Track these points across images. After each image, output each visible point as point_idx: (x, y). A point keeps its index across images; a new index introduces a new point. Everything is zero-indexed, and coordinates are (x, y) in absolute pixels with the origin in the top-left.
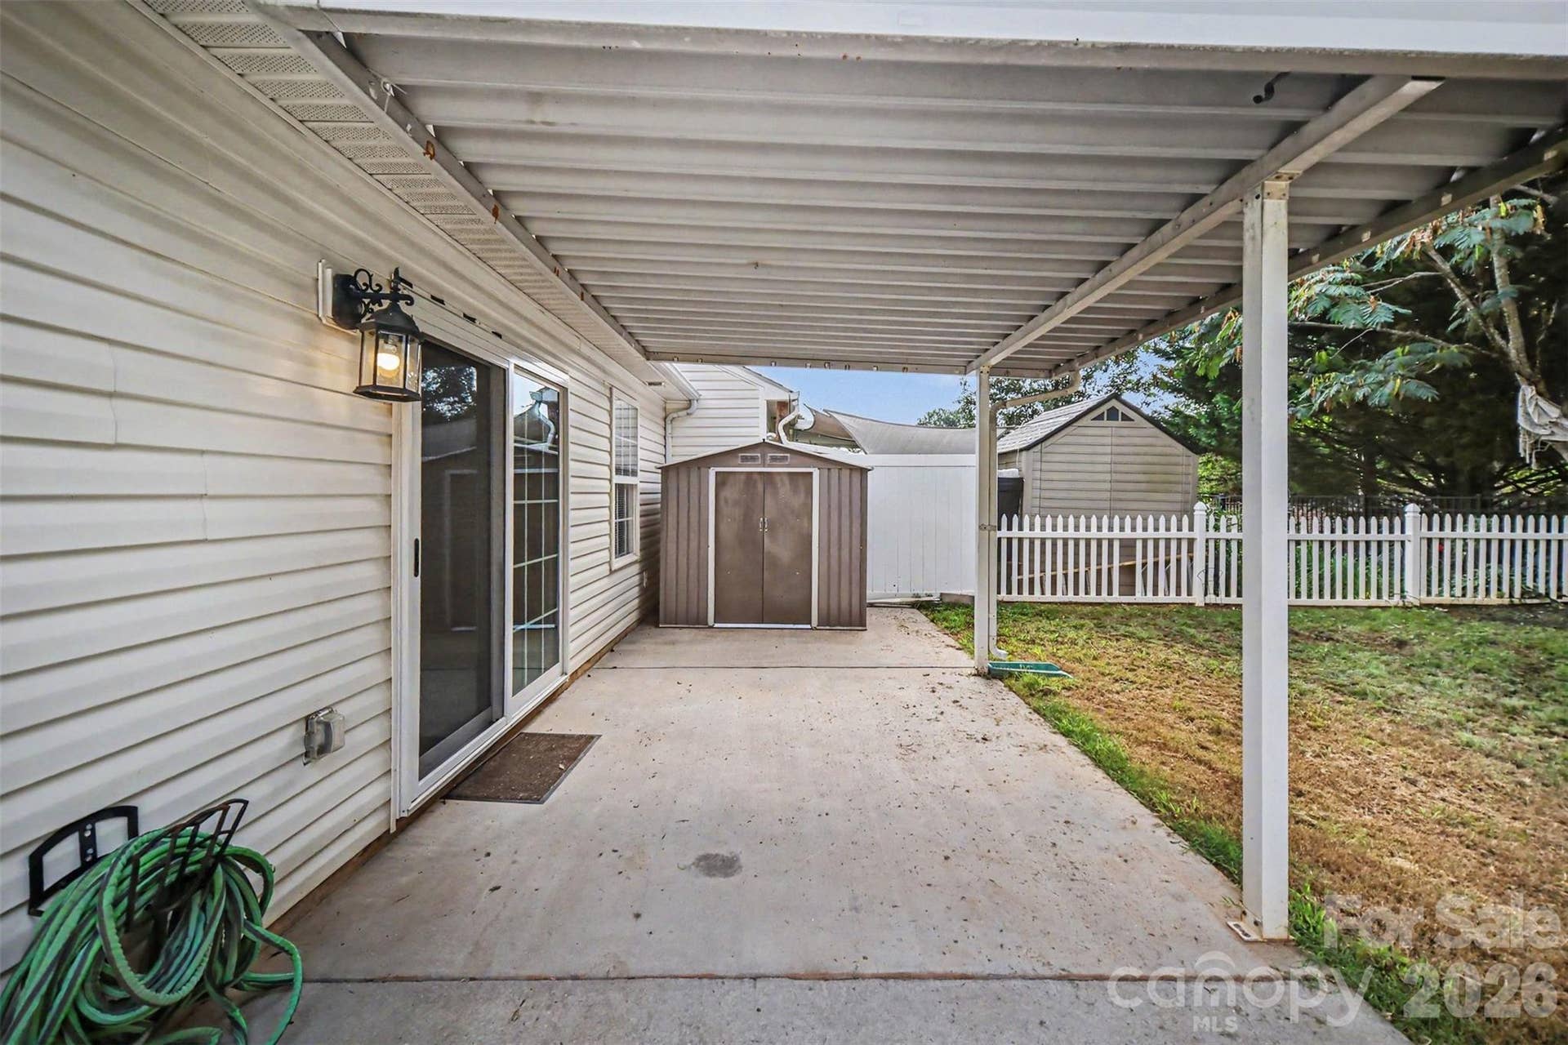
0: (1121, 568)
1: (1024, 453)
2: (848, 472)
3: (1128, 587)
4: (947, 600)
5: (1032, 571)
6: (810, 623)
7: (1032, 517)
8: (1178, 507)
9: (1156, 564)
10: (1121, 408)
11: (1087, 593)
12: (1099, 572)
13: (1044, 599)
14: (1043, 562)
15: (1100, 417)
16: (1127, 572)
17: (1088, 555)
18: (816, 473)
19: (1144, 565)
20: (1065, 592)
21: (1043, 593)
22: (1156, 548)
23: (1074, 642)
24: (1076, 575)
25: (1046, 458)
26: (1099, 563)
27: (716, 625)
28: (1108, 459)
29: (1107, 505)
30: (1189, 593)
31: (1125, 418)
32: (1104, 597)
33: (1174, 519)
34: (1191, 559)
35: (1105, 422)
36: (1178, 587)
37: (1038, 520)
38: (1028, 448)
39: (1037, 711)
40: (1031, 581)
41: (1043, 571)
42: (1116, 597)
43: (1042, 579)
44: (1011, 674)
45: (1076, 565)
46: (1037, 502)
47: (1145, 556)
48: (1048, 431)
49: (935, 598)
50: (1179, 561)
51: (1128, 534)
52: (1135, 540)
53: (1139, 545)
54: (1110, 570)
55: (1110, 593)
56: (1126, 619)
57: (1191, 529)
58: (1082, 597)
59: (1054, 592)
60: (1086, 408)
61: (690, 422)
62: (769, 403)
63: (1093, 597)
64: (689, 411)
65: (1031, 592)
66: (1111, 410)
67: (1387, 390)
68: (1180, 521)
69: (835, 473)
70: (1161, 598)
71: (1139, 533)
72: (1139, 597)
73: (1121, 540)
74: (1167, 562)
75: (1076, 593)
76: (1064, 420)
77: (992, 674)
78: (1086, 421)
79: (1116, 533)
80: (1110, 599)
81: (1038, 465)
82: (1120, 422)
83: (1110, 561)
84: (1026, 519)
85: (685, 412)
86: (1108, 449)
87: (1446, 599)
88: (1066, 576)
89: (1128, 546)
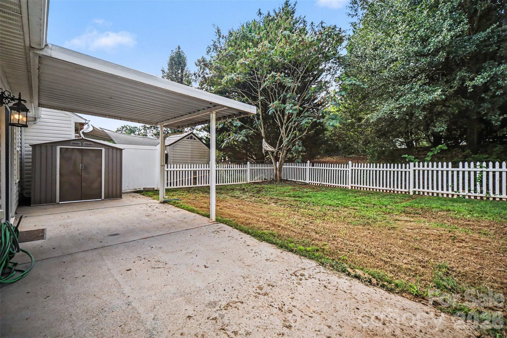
0: (193, 178)
1: (168, 147)
2: (115, 150)
3: (195, 183)
4: (146, 189)
5: (171, 180)
6: (101, 198)
7: (171, 165)
8: (206, 162)
9: (201, 177)
10: (194, 136)
11: (185, 185)
12: (188, 179)
13: (174, 187)
14: (174, 178)
15: (188, 138)
16: (195, 179)
17: (185, 175)
18: (103, 150)
19: (199, 177)
20: (180, 185)
21: (174, 186)
22: (201, 172)
23: (183, 195)
24: (182, 180)
25: (174, 148)
26: (188, 177)
27: (60, 203)
28: (190, 149)
29: (190, 161)
30: (209, 183)
31: (194, 139)
32: (189, 186)
33: (205, 165)
34: (209, 175)
35: (189, 140)
36: (206, 182)
37: (172, 165)
38: (169, 145)
39: (176, 206)
40: (171, 183)
41: (174, 180)
42: (192, 186)
43: (173, 182)
44: (169, 201)
45: (182, 178)
46: (172, 161)
47: (199, 175)
48: (175, 141)
49: (142, 189)
50: (206, 175)
51: (195, 169)
52: (197, 170)
53: (198, 172)
54: (191, 178)
55: (191, 185)
56: (194, 190)
57: (209, 168)
58: (184, 186)
59: (177, 185)
60: (184, 136)
61: (34, 126)
62: (76, 123)
63: (187, 186)
64: (35, 122)
65: (171, 186)
66: (191, 137)
67: (240, 138)
68: (206, 166)
69: (111, 150)
70: (203, 185)
71: (198, 169)
72: (197, 185)
73: (193, 171)
74: (204, 176)
75: (182, 185)
76: (180, 138)
77: (164, 202)
78: (185, 139)
79: (192, 169)
80: (191, 186)
81: (172, 150)
82: (193, 140)
83: (191, 176)
84: (169, 165)
85: (33, 123)
86: (190, 147)
87: (253, 181)
88: (180, 181)
89: (195, 172)
